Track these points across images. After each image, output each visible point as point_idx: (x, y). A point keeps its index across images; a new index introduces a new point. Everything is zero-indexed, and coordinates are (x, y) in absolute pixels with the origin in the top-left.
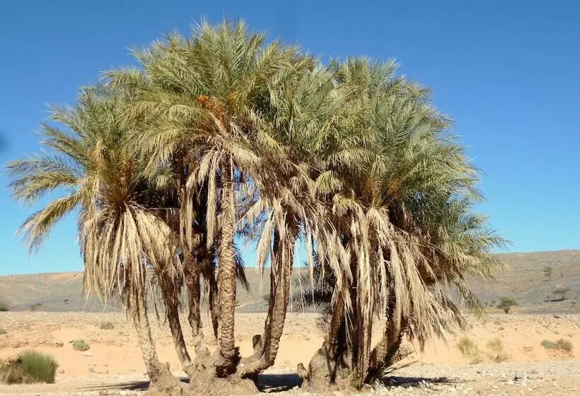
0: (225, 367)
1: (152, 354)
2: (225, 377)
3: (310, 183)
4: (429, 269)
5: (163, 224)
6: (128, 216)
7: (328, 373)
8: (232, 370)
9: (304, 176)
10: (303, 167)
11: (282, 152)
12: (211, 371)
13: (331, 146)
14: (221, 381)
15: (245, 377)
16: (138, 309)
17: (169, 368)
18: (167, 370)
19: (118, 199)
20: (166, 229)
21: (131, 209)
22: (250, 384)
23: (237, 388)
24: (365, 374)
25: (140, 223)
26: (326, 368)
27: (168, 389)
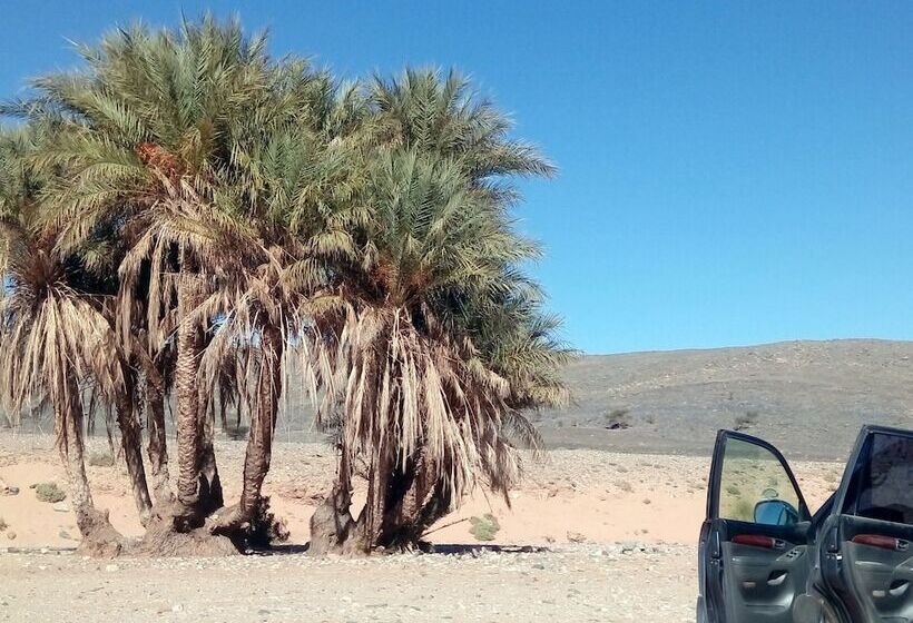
0: (186, 518)
1: (84, 498)
2: (188, 532)
3: (282, 273)
4: (460, 392)
5: (98, 316)
6: (50, 304)
7: (335, 530)
8: (197, 522)
9: (275, 263)
10: (274, 253)
11: (248, 229)
12: (168, 523)
13: (314, 223)
14: (182, 538)
15: (217, 531)
16: (65, 435)
17: (107, 518)
18: (103, 520)
19: (39, 279)
20: (105, 325)
21: (55, 294)
22: (225, 543)
23: (204, 546)
24: (377, 533)
25: (65, 316)
26: (333, 524)
27: (100, 545)
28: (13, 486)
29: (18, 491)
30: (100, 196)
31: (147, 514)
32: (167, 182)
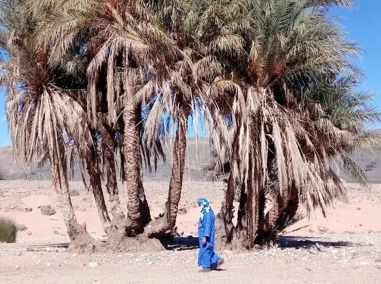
0: (133, 228)
1: (71, 217)
2: (134, 236)
4: (309, 142)
5: (76, 103)
6: (45, 96)
7: (225, 234)
8: (140, 230)
9: (187, 59)
12: (122, 231)
14: (131, 240)
15: (152, 236)
16: (59, 178)
17: (85, 229)
18: (83, 230)
19: (38, 82)
20: (79, 108)
21: (48, 91)
22: (156, 243)
23: (144, 245)
24: (255, 236)
25: (56, 104)
26: (224, 230)
27: (82, 246)
28: (29, 207)
29: (31, 210)
30: (74, 23)
31: (108, 224)
32: (115, 12)
